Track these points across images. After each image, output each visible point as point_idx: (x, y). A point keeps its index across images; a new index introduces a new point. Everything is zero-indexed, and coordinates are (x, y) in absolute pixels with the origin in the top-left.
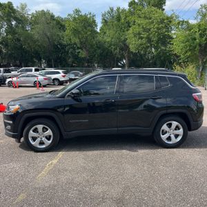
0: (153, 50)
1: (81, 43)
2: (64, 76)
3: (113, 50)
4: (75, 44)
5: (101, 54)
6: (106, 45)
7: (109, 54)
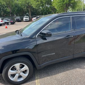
0: (41, 7)
1: (7, 4)
2: (2, 21)
3: (23, 8)
4: (4, 5)
5: (18, 10)
6: (20, 5)
7: (21, 10)
